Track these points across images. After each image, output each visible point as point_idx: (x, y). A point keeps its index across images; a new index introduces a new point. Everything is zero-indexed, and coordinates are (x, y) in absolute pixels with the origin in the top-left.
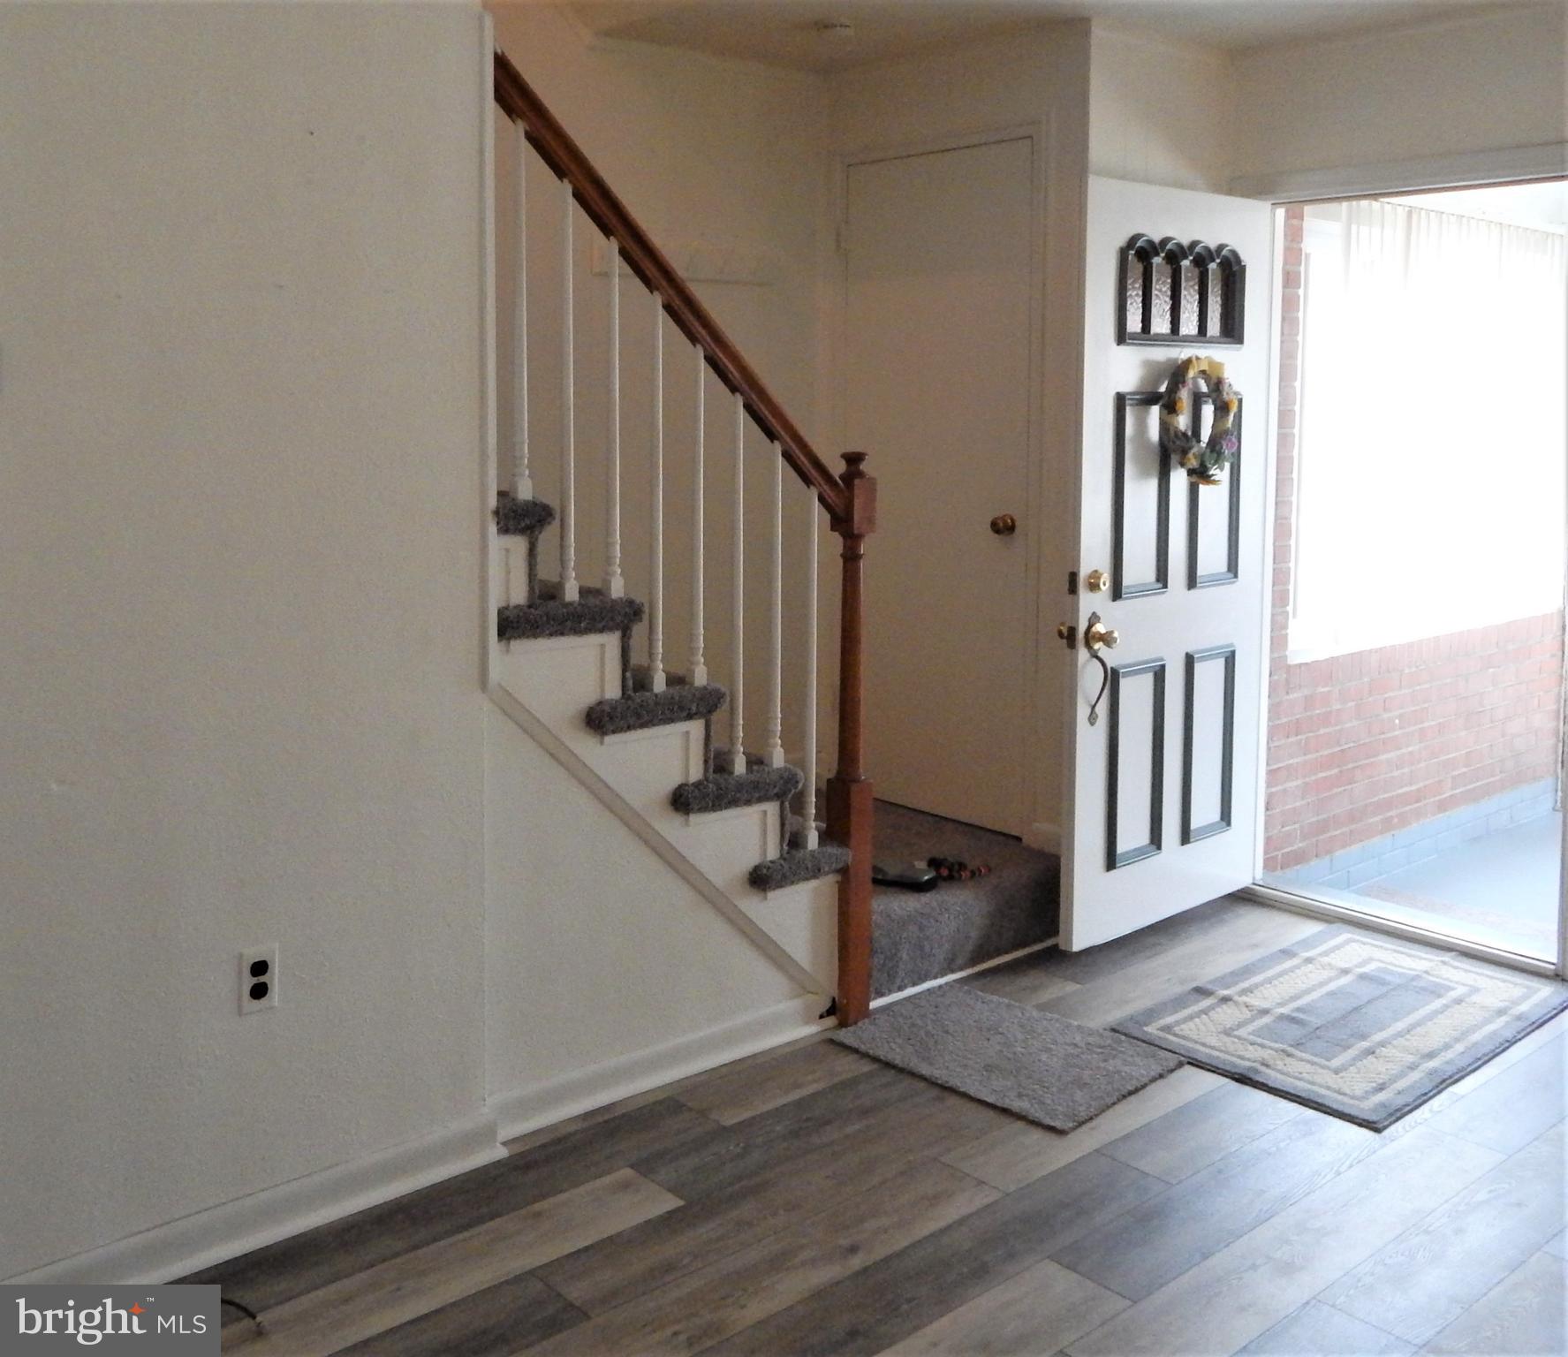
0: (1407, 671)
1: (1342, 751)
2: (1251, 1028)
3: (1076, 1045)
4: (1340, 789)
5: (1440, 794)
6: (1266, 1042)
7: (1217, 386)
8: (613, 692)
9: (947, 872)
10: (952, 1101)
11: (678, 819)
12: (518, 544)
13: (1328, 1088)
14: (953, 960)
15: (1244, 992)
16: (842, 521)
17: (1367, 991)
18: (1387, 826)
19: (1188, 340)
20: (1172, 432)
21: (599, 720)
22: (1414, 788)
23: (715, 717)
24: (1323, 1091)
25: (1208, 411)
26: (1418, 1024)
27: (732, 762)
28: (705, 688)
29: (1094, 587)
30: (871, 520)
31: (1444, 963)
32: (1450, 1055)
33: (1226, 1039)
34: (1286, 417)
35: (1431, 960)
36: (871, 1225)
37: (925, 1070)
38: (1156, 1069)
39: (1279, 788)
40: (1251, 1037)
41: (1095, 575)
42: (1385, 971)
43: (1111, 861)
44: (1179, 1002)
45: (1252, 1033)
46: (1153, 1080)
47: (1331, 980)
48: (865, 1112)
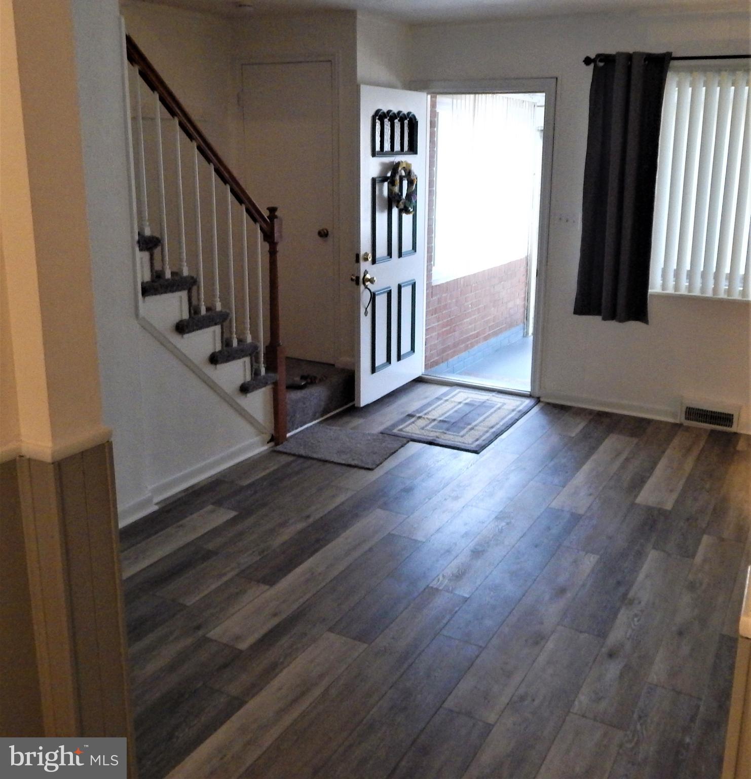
0: (473, 285)
1: (451, 319)
2: (430, 426)
3: (369, 440)
4: (451, 335)
5: (484, 334)
6: (436, 430)
7: (409, 173)
8: (186, 316)
9: (310, 381)
10: (329, 465)
11: (212, 367)
12: (146, 255)
13: (460, 442)
14: (315, 416)
15: (425, 414)
16: (269, 236)
17: (467, 409)
18: (467, 348)
19: (398, 153)
20: (393, 194)
21: (181, 328)
22: (476, 332)
23: (224, 324)
24: (459, 444)
25: (405, 183)
26: (488, 417)
27: (232, 341)
28: (221, 311)
29: (366, 259)
30: (281, 236)
31: (493, 396)
32: (498, 426)
33: (423, 431)
34: (431, 184)
35: (489, 396)
36: (313, 508)
37: (315, 456)
38: (400, 444)
39: (429, 336)
40: (431, 430)
41: (366, 254)
42: (473, 401)
43: (373, 370)
44: (403, 421)
45: (432, 427)
46: (400, 448)
47: (455, 407)
48: (297, 473)
